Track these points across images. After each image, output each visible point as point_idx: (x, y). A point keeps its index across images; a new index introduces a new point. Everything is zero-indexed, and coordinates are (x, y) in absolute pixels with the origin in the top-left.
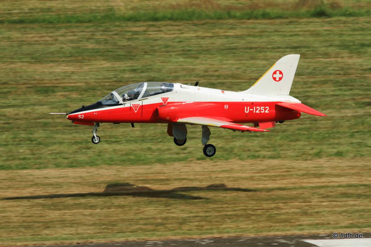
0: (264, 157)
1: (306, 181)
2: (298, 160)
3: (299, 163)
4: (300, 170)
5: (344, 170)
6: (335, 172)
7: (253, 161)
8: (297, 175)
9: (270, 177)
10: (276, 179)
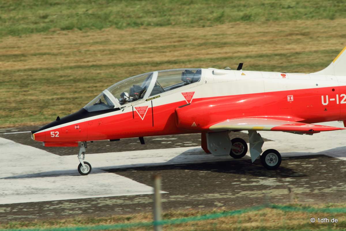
0: (149, 24)
1: (203, 51)
2: (193, 27)
3: (195, 30)
4: (195, 39)
5: (253, 37)
6: (241, 40)
7: (135, 30)
8: (192, 45)
9: (157, 48)
10: (165, 50)
